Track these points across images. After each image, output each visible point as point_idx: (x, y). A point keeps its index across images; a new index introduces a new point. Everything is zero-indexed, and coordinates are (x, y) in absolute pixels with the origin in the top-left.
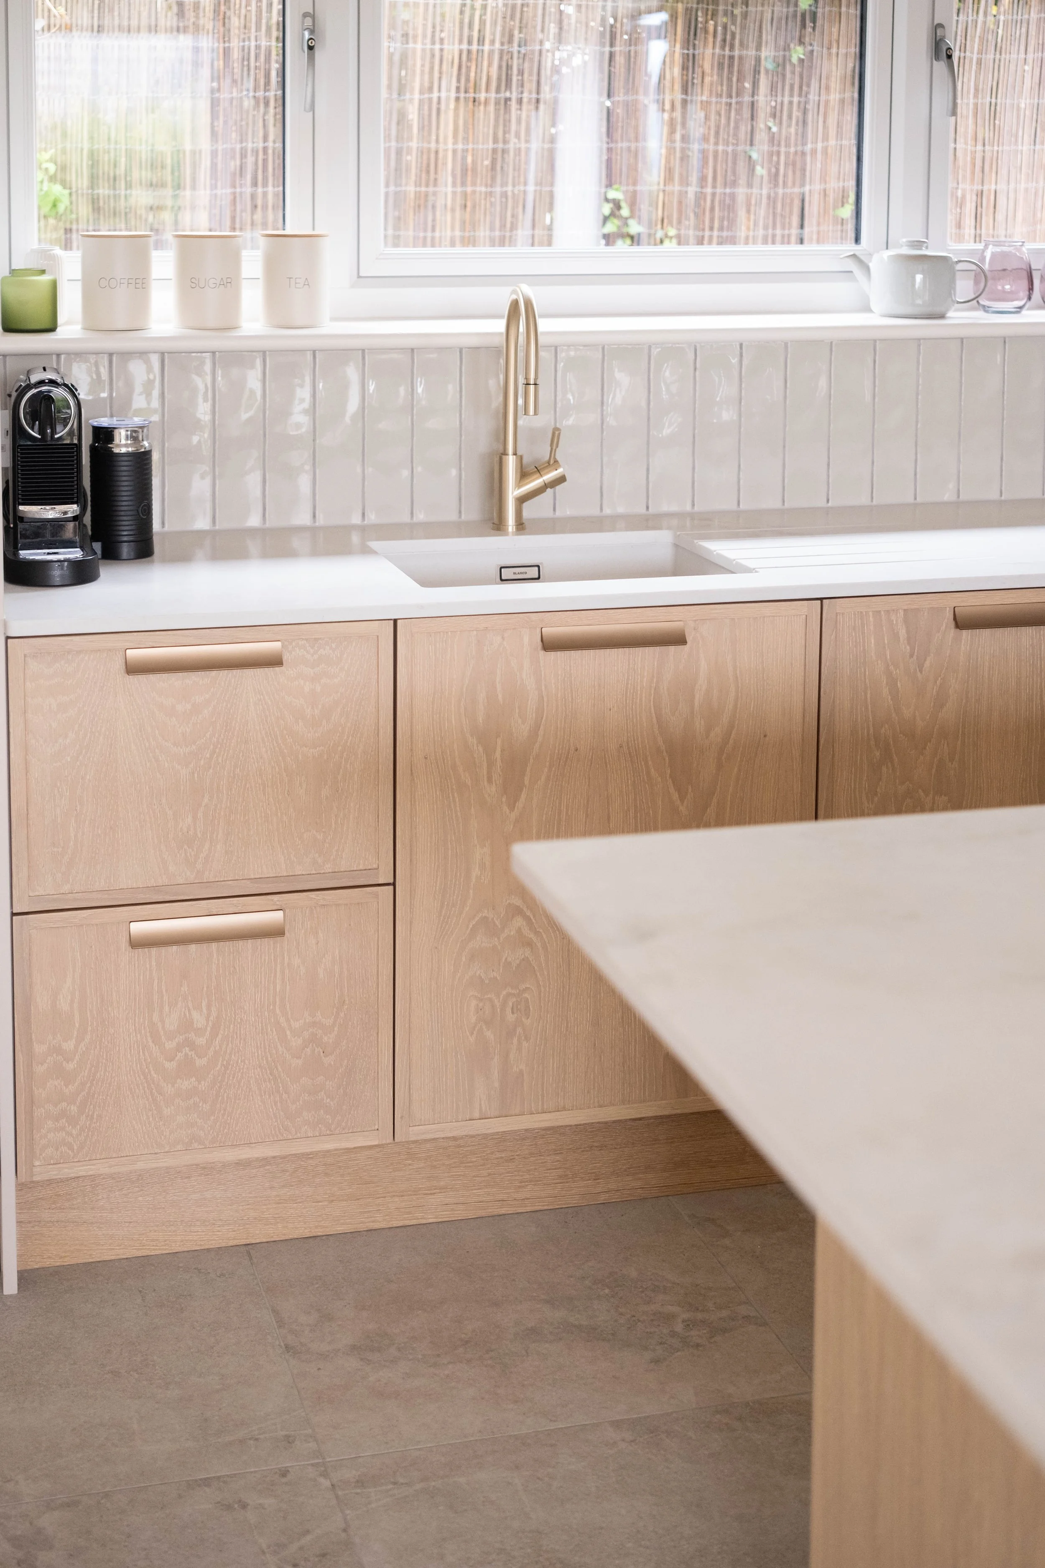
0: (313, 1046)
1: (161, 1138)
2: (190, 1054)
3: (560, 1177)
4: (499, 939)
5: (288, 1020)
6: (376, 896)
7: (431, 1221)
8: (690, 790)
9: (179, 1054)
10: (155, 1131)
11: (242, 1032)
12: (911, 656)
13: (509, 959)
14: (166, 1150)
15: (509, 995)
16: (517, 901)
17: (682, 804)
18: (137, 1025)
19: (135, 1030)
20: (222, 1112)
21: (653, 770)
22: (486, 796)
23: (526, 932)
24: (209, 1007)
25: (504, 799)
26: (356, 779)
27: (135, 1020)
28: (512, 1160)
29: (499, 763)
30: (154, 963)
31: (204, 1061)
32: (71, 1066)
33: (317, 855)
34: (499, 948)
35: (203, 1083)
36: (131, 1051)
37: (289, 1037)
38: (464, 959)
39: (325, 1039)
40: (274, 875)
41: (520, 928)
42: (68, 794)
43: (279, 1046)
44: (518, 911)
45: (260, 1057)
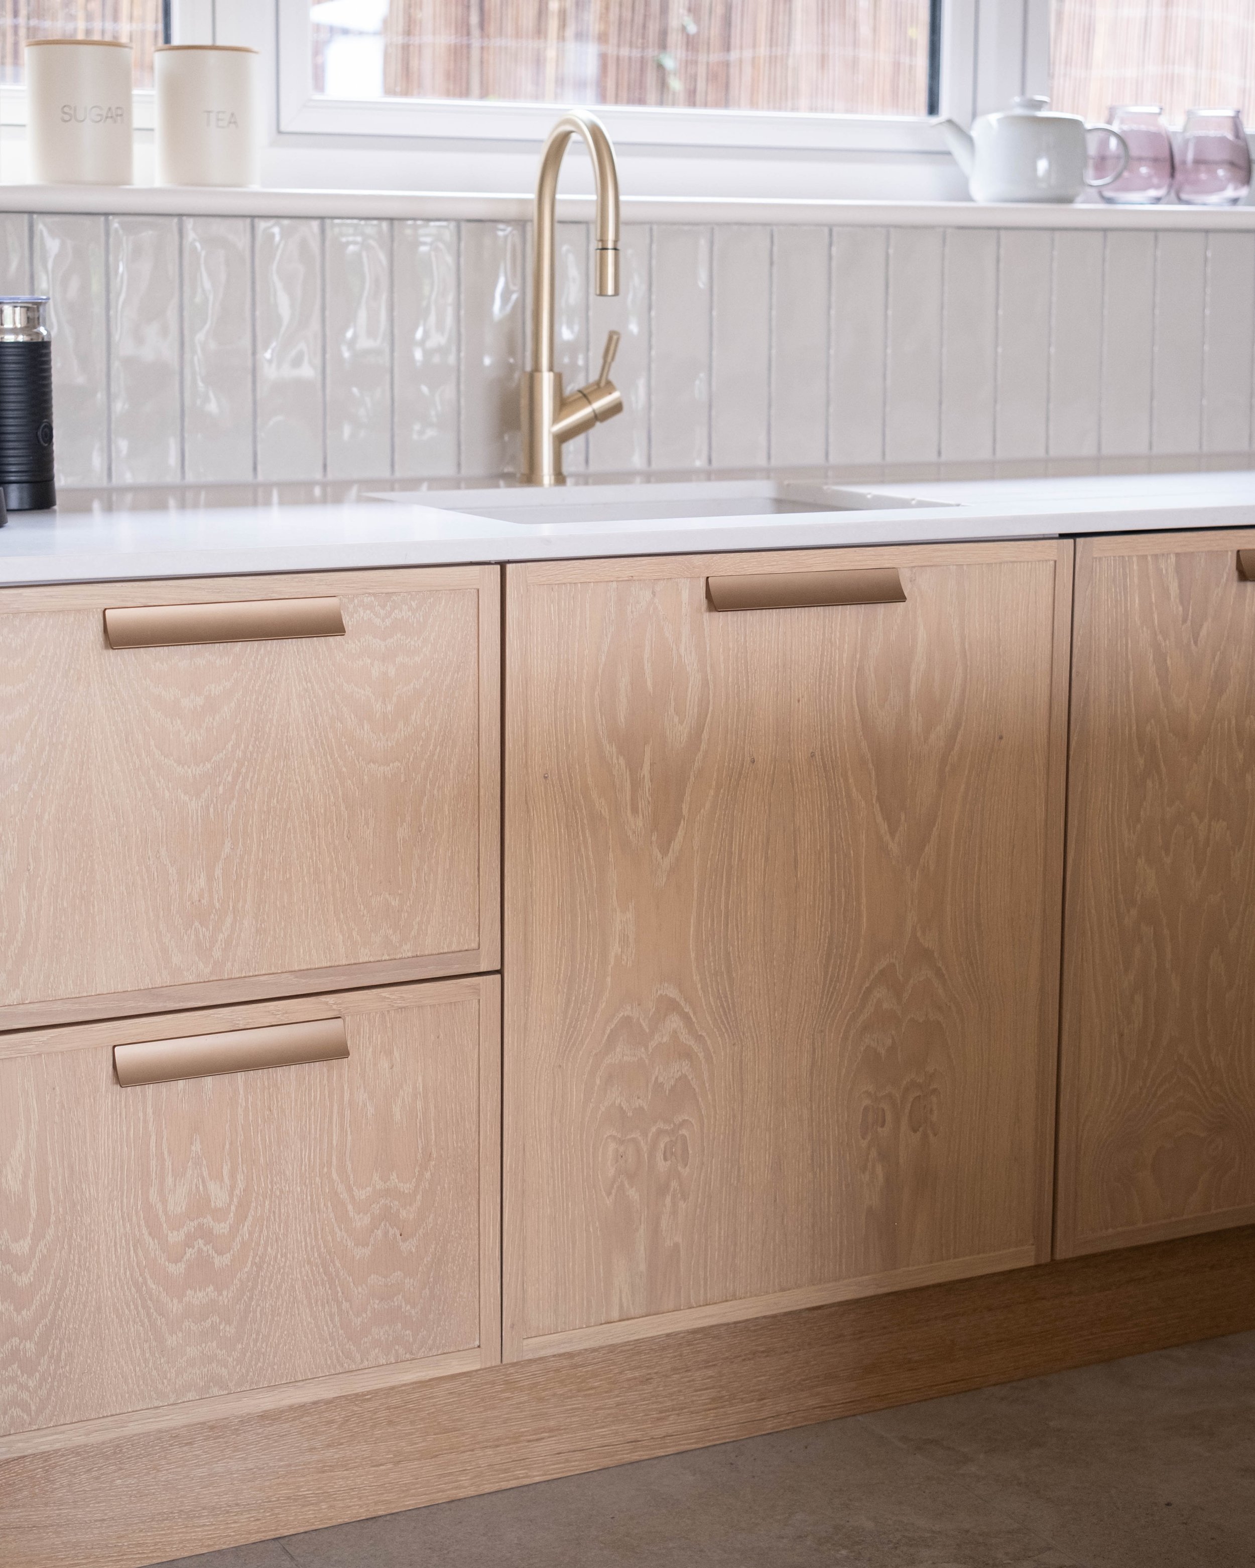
0: (385, 1225)
1: (163, 1383)
2: (205, 1249)
3: (713, 1400)
4: (646, 1048)
5: (350, 1189)
6: (476, 990)
7: (537, 1479)
8: (903, 817)
9: (189, 1251)
10: (154, 1373)
11: (283, 1211)
12: (1184, 621)
13: (661, 1079)
14: (171, 1401)
15: (660, 1132)
16: (672, 992)
17: (893, 839)
18: (125, 1209)
19: (122, 1216)
20: (254, 1336)
21: (854, 790)
22: (630, 833)
23: (685, 1037)
24: (233, 1176)
25: (654, 838)
26: (447, 813)
27: (122, 1202)
28: (647, 1380)
29: (647, 784)
30: (150, 1111)
31: (226, 1259)
32: (24, 1280)
33: (391, 931)
34: (647, 1061)
35: (225, 1293)
36: (116, 1250)
37: (351, 1214)
38: (598, 1082)
39: (403, 1214)
40: (329, 964)
41: (675, 1032)
42: (15, 844)
43: (337, 1230)
44: (672, 1006)
45: (309, 1248)
